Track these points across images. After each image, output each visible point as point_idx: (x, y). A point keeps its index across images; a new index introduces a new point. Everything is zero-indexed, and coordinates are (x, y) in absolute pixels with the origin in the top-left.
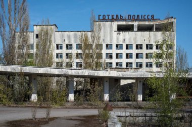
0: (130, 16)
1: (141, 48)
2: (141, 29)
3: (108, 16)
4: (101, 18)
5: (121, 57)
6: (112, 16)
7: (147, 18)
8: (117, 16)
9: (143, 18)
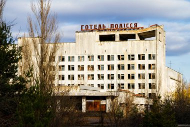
0: (113, 25)
1: (123, 59)
2: (124, 38)
3: (91, 26)
4: (84, 28)
5: (103, 69)
6: (95, 26)
7: (130, 27)
8: (100, 26)
9: (126, 27)
